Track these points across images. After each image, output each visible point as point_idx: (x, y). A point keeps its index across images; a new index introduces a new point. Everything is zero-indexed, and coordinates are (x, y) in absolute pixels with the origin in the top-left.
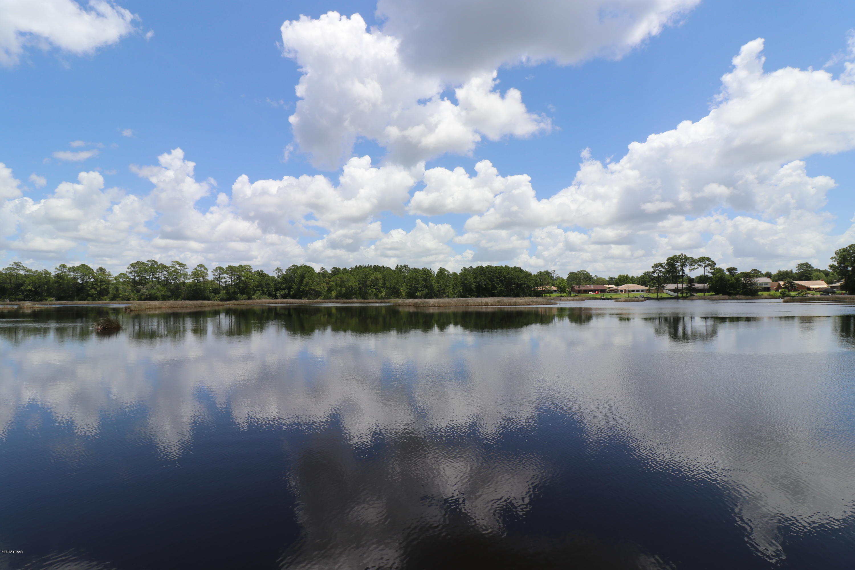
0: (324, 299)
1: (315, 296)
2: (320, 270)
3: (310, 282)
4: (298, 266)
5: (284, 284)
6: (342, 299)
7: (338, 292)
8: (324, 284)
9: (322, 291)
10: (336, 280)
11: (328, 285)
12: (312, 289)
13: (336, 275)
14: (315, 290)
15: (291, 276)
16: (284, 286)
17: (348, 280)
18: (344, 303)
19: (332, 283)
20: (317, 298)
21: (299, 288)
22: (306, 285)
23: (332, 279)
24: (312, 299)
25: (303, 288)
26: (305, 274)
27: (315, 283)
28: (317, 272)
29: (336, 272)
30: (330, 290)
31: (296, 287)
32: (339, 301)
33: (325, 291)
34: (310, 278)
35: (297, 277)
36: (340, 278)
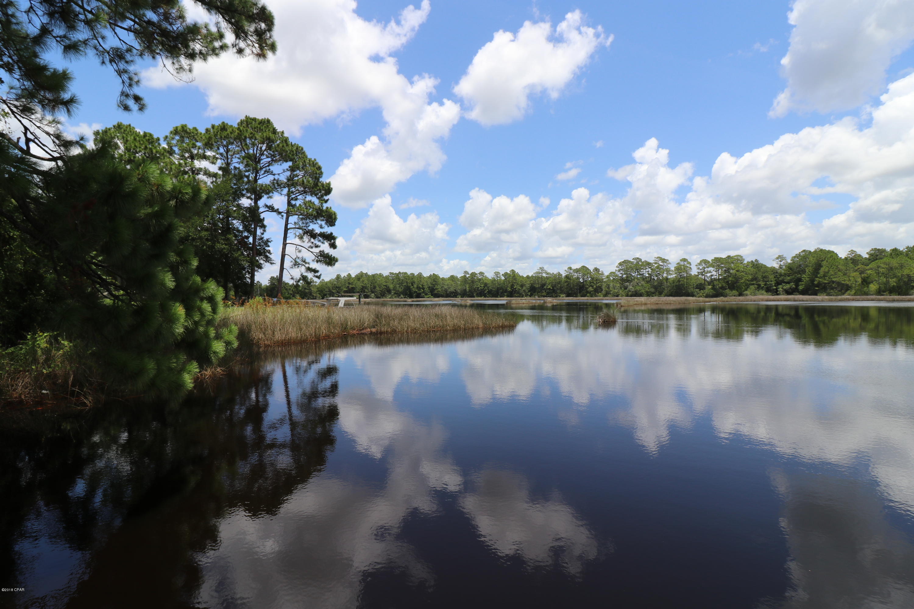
0: (855, 294)
1: (839, 291)
2: (849, 254)
3: (832, 272)
4: (810, 252)
5: (789, 276)
6: (890, 295)
7: (881, 285)
8: (855, 273)
9: (851, 284)
10: (878, 267)
11: (863, 275)
12: (833, 282)
13: (877, 259)
14: (839, 283)
15: (800, 266)
16: (789, 278)
17: (902, 266)
18: (894, 301)
19: (869, 272)
20: (843, 294)
21: (812, 281)
22: (824, 276)
23: (870, 266)
24: (834, 296)
25: (819, 281)
26: (822, 261)
27: (840, 273)
28: (843, 257)
29: (877, 256)
30: (866, 282)
31: (807, 279)
32: (884, 298)
33: (858, 283)
34: (831, 266)
35: (809, 266)
36: (885, 263)
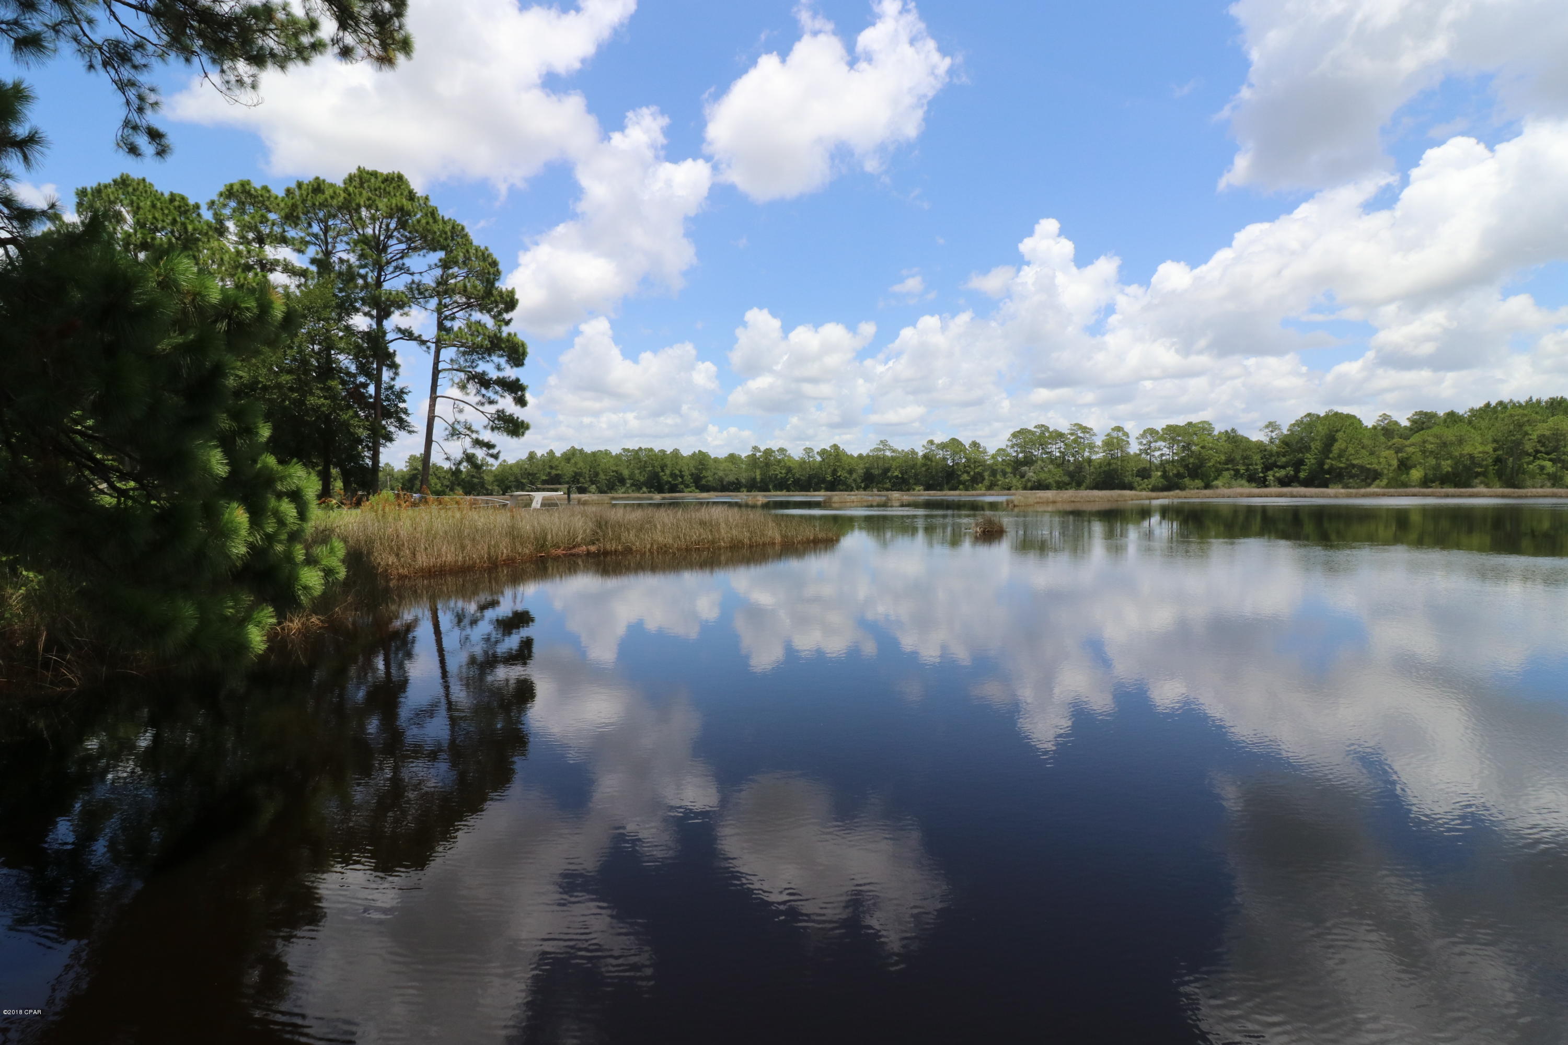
0: (1388, 486)
1: (1363, 480)
2: (1379, 420)
3: (1351, 450)
4: (1318, 416)
5: (1284, 456)
6: (1442, 488)
7: (1427, 471)
8: (1388, 452)
9: (1382, 469)
10: (1424, 442)
11: (1400, 455)
12: (1354, 466)
13: (1423, 429)
14: (1362, 468)
15: (1302, 439)
16: (1284, 459)
17: (1461, 441)
18: (1447, 496)
19: (1411, 450)
20: (1369, 485)
21: (1321, 464)
22: (1340, 456)
23: (1412, 440)
24: (1354, 488)
25: (1332, 464)
26: (1337, 431)
27: (1363, 451)
28: (1370, 426)
29: (1423, 423)
30: (1405, 465)
31: (1313, 461)
32: (1432, 492)
33: (1392, 468)
34: (1351, 441)
35: (1317, 440)
36: (1436, 436)
